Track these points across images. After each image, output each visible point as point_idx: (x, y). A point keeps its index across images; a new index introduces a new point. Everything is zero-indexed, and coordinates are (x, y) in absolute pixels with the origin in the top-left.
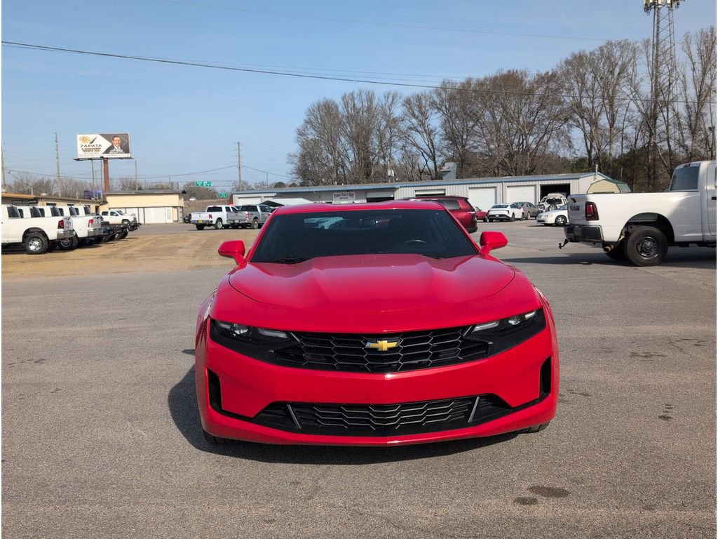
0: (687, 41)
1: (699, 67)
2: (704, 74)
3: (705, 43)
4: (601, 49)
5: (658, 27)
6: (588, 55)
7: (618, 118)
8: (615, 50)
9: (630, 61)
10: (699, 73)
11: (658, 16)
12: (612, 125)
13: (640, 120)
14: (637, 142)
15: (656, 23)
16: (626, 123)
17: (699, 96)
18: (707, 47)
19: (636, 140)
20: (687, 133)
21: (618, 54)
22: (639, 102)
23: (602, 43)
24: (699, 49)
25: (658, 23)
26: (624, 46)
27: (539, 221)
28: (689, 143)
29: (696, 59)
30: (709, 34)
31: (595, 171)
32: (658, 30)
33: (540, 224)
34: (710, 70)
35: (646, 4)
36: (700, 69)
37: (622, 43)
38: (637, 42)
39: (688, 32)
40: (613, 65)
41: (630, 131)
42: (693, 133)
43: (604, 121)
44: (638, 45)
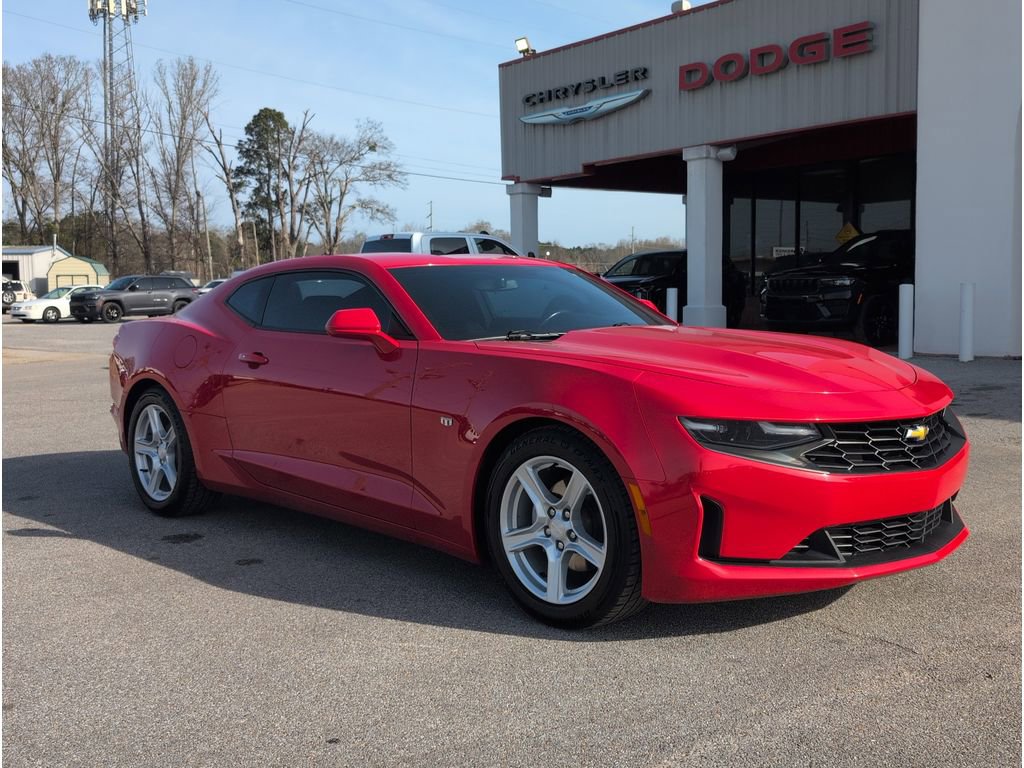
0: (161, 71)
1: (177, 108)
2: (184, 118)
3: (183, 79)
4: (36, 64)
5: (111, 45)
6: (16, 69)
7: (65, 168)
8: (57, 69)
9: (79, 87)
10: (177, 117)
11: (110, 30)
12: (57, 177)
13: (96, 174)
14: (94, 204)
15: (107, 39)
16: (77, 176)
17: (179, 149)
18: (186, 84)
19: (92, 202)
20: (165, 198)
21: (62, 75)
22: (96, 148)
23: (38, 55)
24: (176, 85)
25: (111, 40)
26: (70, 64)
27: (15, 316)
28: (169, 211)
29: (174, 98)
30: (188, 66)
31: (52, 244)
32: (111, 50)
33: (16, 320)
34: (191, 114)
35: (92, 10)
36: (179, 111)
37: (67, 61)
38: (88, 62)
39: (161, 60)
40: (55, 90)
41: (83, 187)
42: (174, 199)
43: (44, 171)
44: (90, 66)
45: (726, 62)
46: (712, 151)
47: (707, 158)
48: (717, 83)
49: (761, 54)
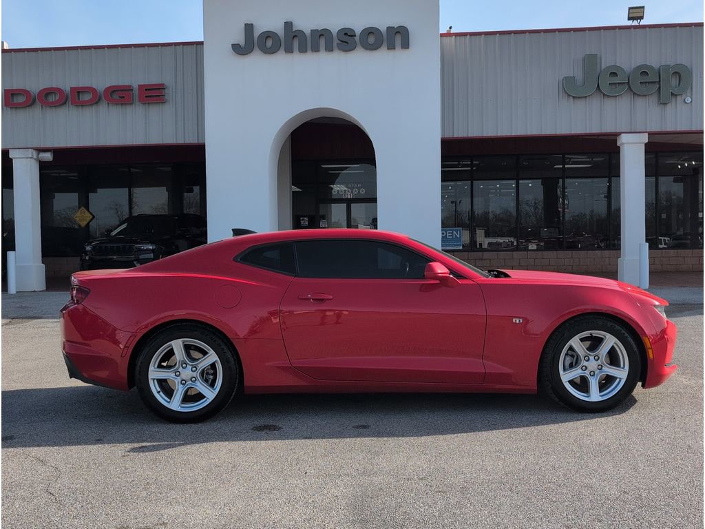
45: (47, 93)
46: (35, 153)
47: (31, 158)
48: (38, 105)
49: (78, 91)
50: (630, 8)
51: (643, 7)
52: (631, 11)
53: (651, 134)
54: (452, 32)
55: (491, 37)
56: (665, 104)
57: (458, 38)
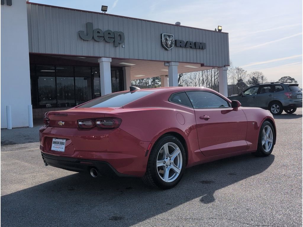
50: (102, 6)
51: (107, 7)
52: (103, 7)
53: (112, 58)
54: (29, 2)
55: (48, 8)
56: (116, 47)
57: (32, 5)
